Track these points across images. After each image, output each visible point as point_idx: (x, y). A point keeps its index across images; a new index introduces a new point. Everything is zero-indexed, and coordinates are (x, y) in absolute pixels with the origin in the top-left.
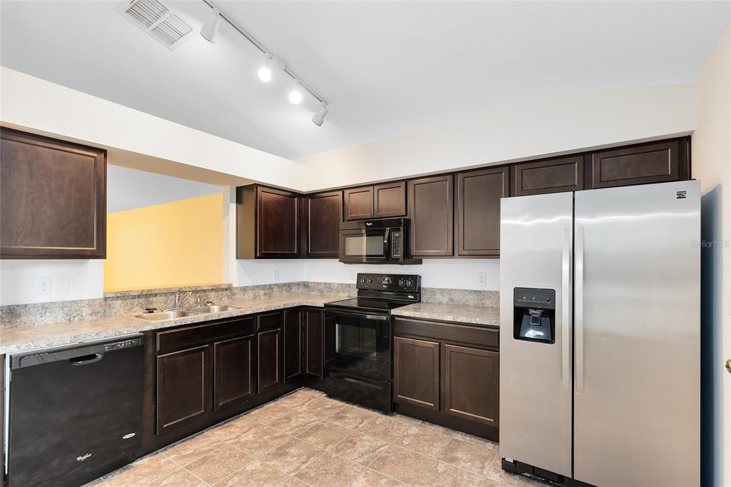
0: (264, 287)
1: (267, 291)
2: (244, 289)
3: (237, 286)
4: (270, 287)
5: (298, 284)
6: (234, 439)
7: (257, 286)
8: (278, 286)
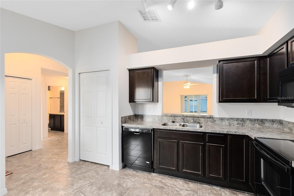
0: (237, 119)
1: (240, 122)
2: (222, 119)
3: (218, 117)
4: (243, 120)
5: (273, 121)
6: (180, 189)
7: (232, 119)
8: (251, 120)
